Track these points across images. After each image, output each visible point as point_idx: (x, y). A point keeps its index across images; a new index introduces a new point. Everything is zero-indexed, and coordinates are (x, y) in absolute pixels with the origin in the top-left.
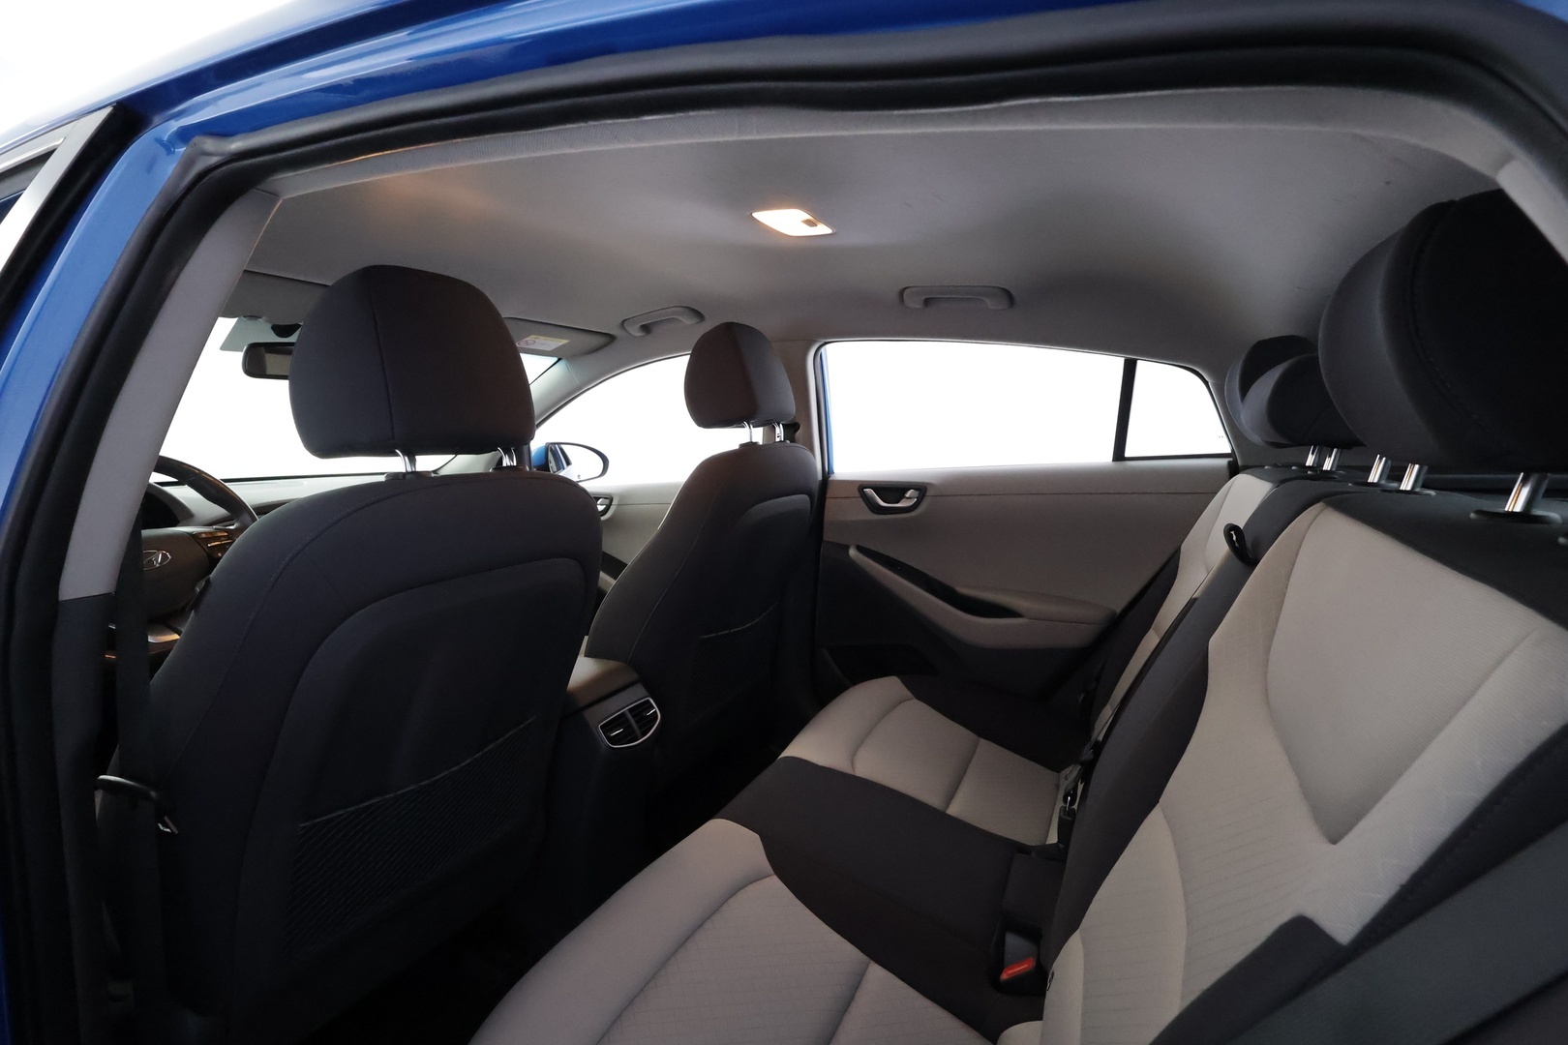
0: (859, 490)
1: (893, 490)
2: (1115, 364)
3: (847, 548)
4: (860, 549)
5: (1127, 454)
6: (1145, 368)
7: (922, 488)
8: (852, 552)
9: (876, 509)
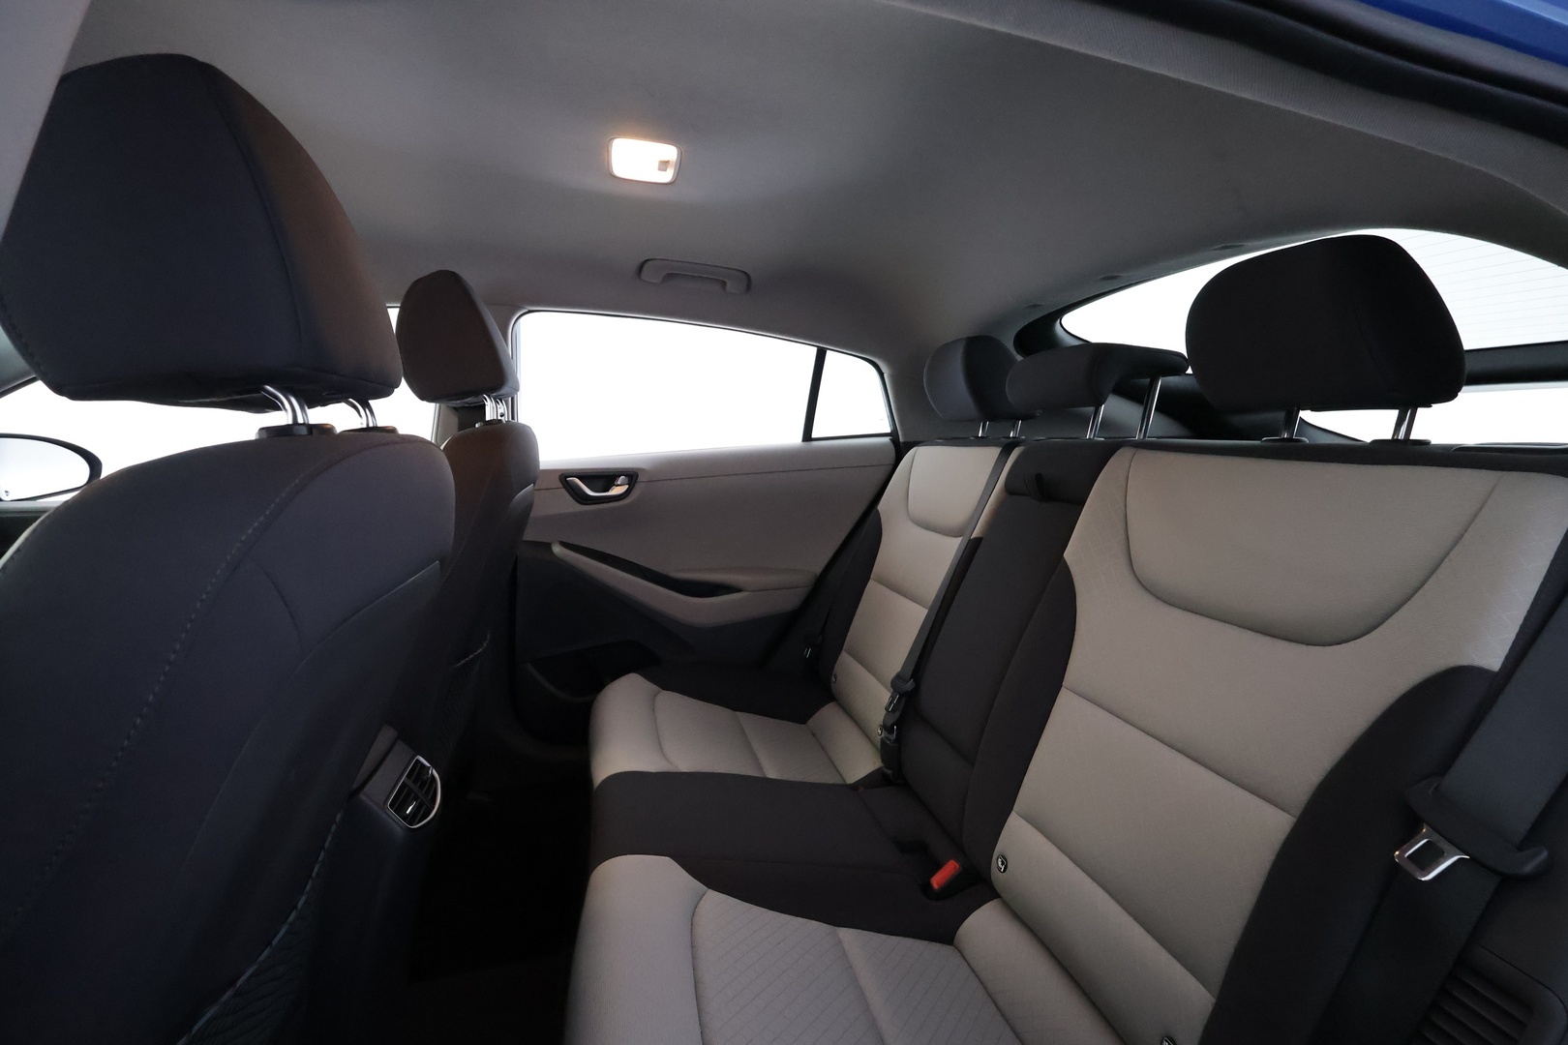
0: (561, 480)
1: (602, 478)
2: (809, 352)
3: (548, 546)
4: (564, 544)
5: (814, 436)
6: (831, 357)
7: (632, 476)
8: (557, 549)
9: (584, 499)
